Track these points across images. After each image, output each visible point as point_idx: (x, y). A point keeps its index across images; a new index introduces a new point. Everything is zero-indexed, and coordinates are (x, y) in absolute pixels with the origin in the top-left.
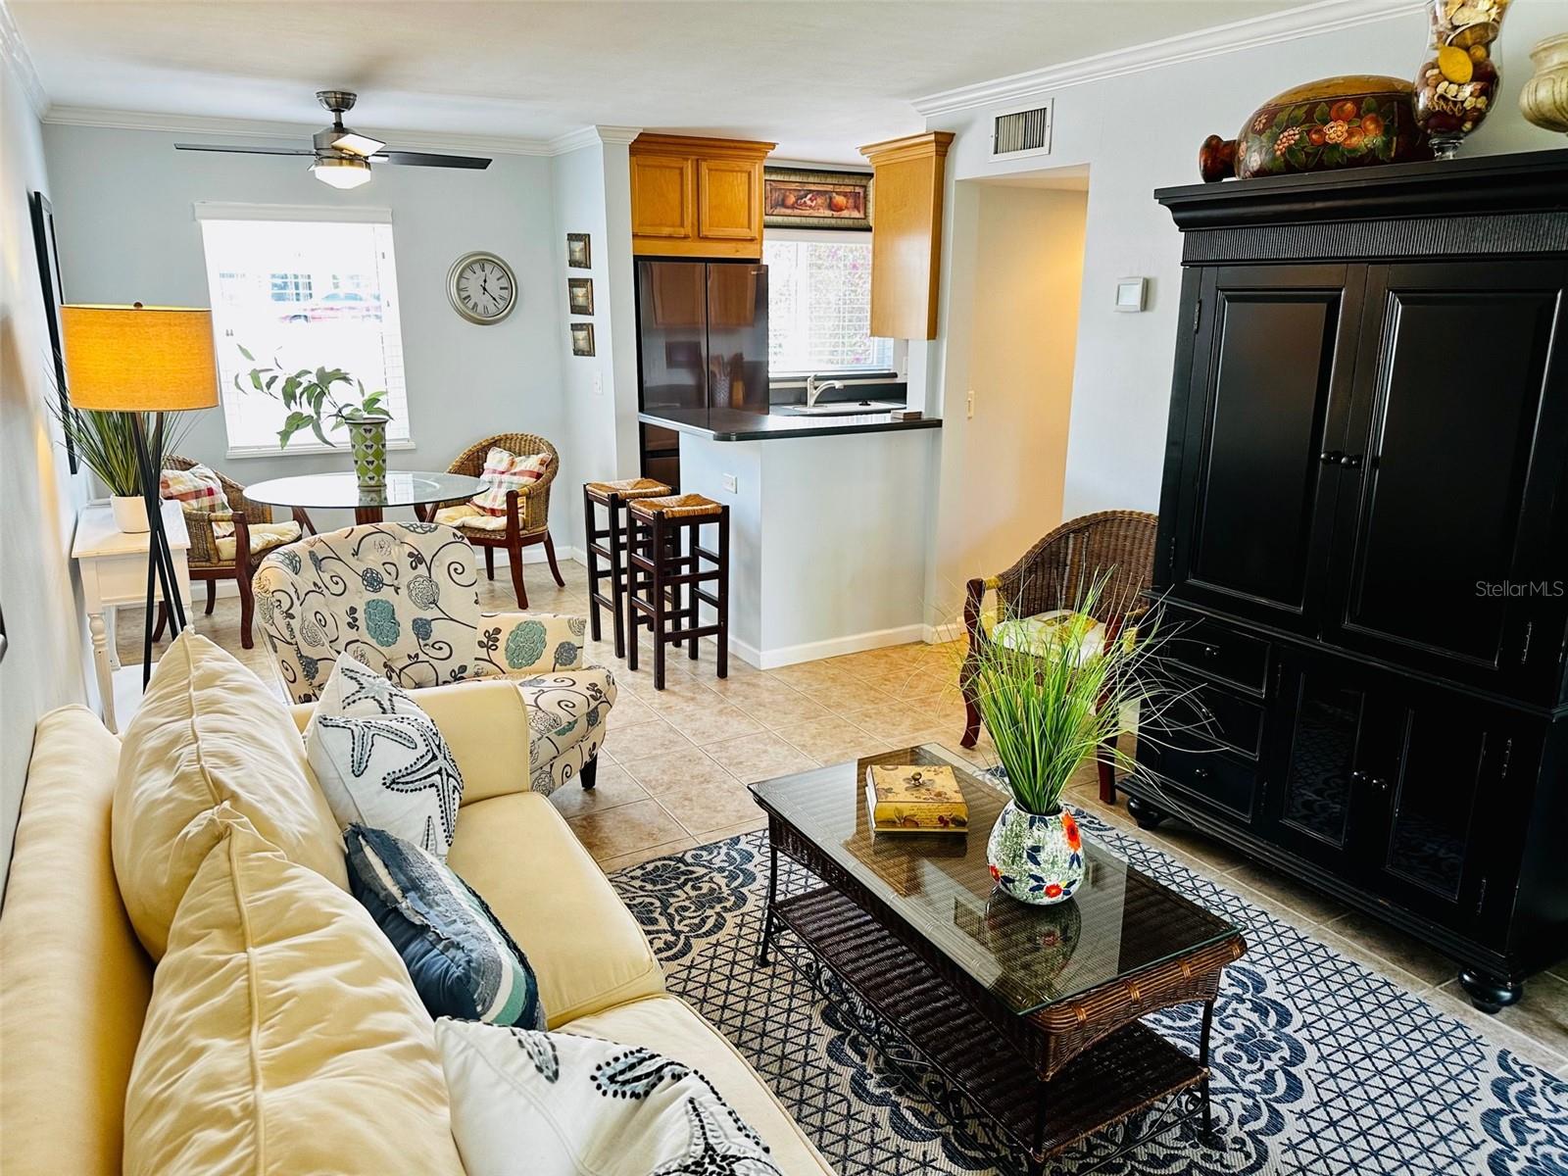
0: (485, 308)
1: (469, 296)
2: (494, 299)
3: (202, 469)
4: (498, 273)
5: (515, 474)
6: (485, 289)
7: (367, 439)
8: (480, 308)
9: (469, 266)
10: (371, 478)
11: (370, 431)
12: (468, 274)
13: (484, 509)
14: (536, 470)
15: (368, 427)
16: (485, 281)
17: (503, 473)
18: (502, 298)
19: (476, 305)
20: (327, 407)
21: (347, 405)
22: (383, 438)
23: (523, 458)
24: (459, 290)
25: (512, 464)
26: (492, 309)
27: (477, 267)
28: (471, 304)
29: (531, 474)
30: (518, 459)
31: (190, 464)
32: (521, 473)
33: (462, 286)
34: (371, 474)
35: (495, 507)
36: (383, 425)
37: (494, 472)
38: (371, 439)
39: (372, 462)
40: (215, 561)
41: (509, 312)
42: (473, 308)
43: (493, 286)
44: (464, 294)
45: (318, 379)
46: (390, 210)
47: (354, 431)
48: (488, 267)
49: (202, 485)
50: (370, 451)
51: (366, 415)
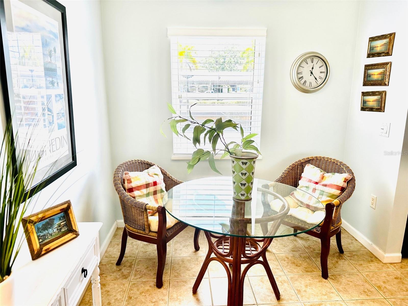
0: (311, 83)
1: (302, 77)
2: (316, 79)
3: (154, 170)
4: (321, 63)
5: (325, 185)
6: (312, 73)
7: (243, 169)
8: (307, 84)
9: (305, 60)
10: (242, 195)
11: (246, 163)
12: (304, 64)
13: (302, 203)
14: (341, 185)
15: (245, 161)
16: (313, 68)
17: (317, 183)
18: (320, 78)
19: (305, 82)
20: (220, 145)
21: (232, 143)
22: (253, 168)
23: (329, 174)
24: (298, 73)
25: (323, 178)
26: (314, 84)
27: (309, 61)
28: (303, 81)
29: (338, 187)
30: (326, 175)
31: (151, 165)
32: (331, 186)
33: (299, 71)
34: (243, 192)
35: (310, 204)
36: (254, 160)
37: (310, 181)
38: (245, 169)
39: (245, 185)
40: (147, 232)
41: (323, 86)
42: (303, 84)
43: (316, 72)
44: (300, 76)
45: (217, 126)
46: (266, 29)
47: (235, 162)
48: (316, 60)
49: (151, 180)
50: (244, 177)
51: (244, 150)
